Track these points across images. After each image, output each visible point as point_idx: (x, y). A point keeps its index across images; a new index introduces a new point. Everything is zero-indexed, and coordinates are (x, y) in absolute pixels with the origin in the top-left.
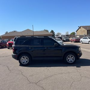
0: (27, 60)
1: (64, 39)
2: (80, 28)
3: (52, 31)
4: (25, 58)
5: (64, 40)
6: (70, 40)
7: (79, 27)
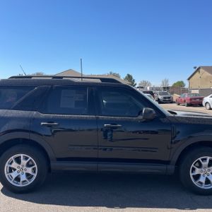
0: (30, 170)
1: (160, 97)
2: (198, 70)
3: (129, 77)
4: (24, 162)
5: (159, 99)
6: (174, 100)
7: (195, 68)
